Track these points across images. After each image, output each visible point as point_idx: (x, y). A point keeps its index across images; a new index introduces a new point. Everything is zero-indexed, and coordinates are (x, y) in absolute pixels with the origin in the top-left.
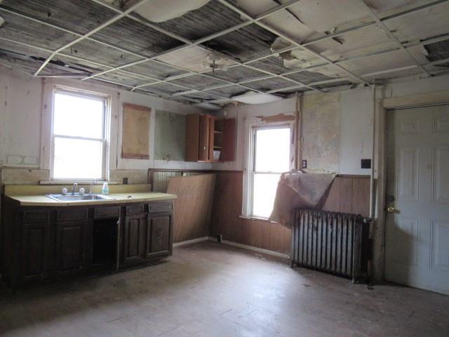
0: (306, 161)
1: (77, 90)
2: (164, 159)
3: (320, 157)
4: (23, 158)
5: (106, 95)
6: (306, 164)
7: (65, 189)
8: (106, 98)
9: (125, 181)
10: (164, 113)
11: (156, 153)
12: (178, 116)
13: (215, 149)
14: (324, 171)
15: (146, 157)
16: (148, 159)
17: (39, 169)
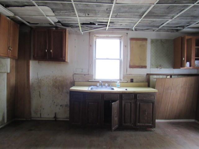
1: (105, 35)
2: (157, 68)
4: (82, 69)
5: (120, 36)
7: (98, 84)
8: (120, 37)
9: (132, 81)
10: (157, 40)
11: (152, 65)
12: (167, 41)
13: (196, 59)
15: (145, 67)
16: (146, 68)
17: (89, 74)
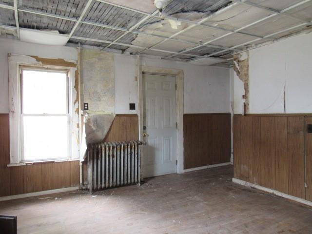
0: (87, 104)
3: (100, 101)
6: (88, 106)
14: (104, 112)
